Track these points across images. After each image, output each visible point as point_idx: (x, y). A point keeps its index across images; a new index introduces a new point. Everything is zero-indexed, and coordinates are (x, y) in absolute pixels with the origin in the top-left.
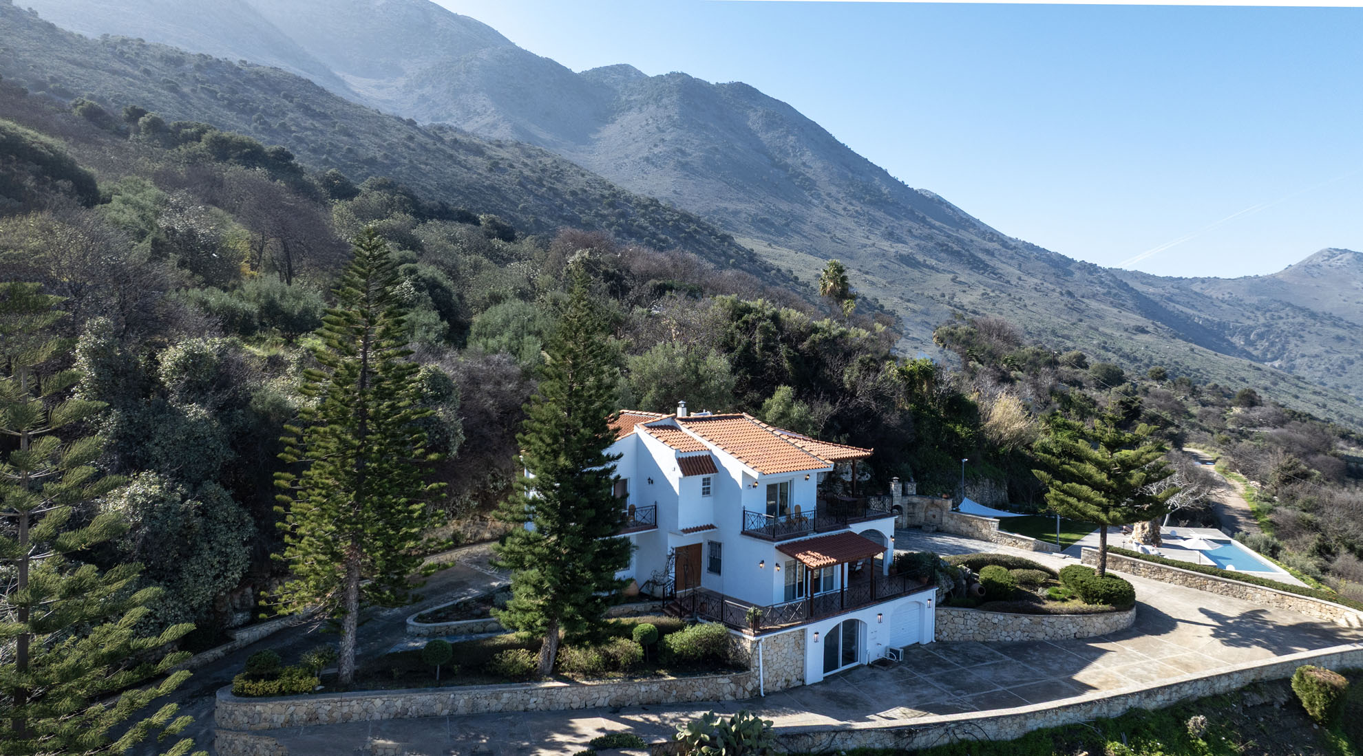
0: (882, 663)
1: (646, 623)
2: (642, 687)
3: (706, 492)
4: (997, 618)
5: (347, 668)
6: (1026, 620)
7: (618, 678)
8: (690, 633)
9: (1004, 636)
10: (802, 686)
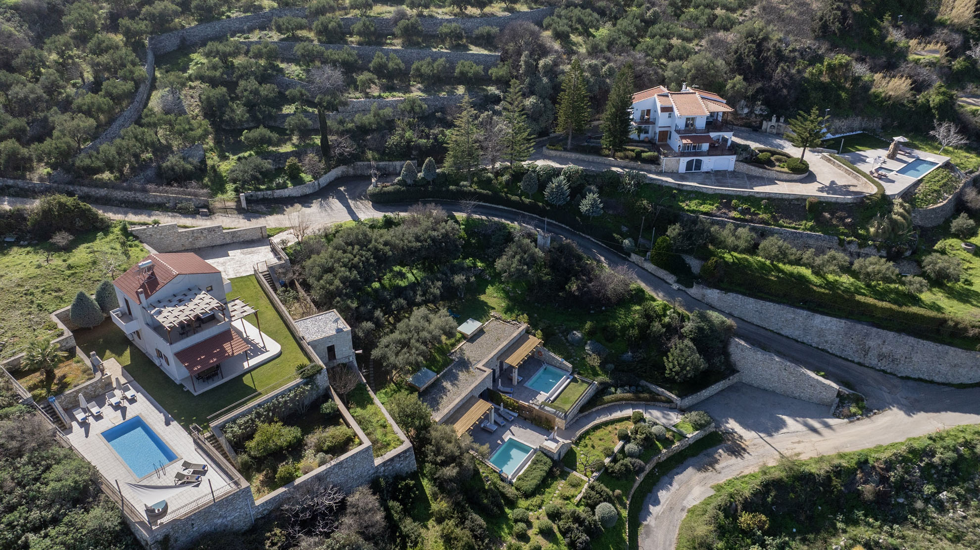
0: (707, 172)
1: (638, 149)
2: (632, 164)
3: (670, 117)
4: (753, 168)
5: (569, 147)
6: (761, 170)
7: (627, 161)
8: (649, 153)
9: (754, 174)
10: (677, 173)
